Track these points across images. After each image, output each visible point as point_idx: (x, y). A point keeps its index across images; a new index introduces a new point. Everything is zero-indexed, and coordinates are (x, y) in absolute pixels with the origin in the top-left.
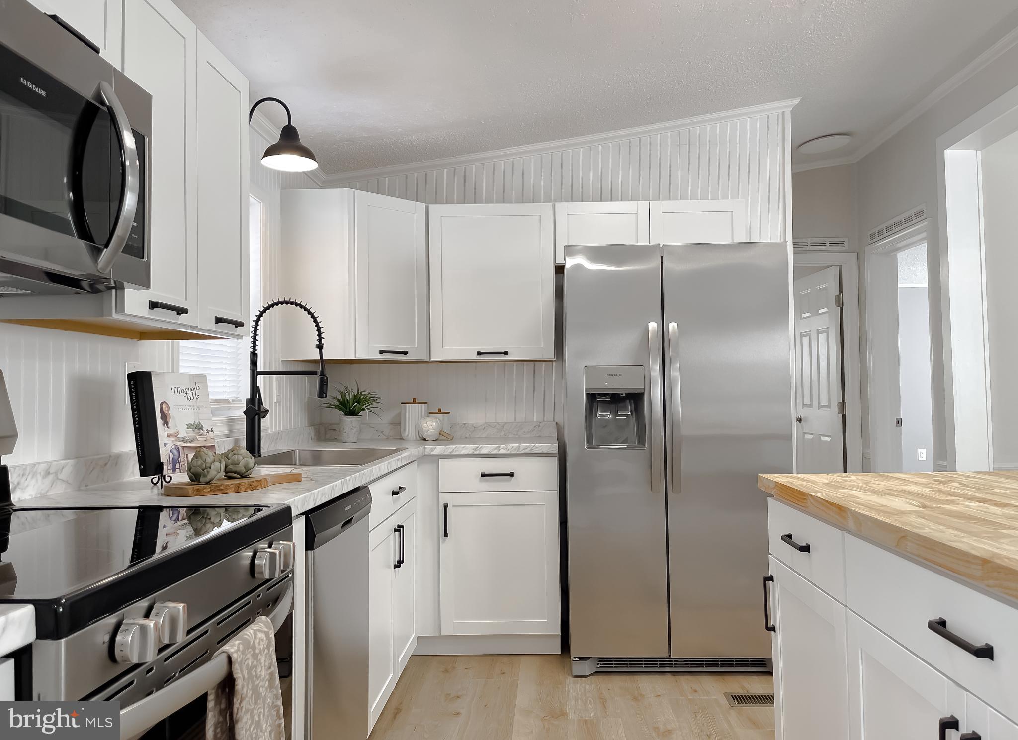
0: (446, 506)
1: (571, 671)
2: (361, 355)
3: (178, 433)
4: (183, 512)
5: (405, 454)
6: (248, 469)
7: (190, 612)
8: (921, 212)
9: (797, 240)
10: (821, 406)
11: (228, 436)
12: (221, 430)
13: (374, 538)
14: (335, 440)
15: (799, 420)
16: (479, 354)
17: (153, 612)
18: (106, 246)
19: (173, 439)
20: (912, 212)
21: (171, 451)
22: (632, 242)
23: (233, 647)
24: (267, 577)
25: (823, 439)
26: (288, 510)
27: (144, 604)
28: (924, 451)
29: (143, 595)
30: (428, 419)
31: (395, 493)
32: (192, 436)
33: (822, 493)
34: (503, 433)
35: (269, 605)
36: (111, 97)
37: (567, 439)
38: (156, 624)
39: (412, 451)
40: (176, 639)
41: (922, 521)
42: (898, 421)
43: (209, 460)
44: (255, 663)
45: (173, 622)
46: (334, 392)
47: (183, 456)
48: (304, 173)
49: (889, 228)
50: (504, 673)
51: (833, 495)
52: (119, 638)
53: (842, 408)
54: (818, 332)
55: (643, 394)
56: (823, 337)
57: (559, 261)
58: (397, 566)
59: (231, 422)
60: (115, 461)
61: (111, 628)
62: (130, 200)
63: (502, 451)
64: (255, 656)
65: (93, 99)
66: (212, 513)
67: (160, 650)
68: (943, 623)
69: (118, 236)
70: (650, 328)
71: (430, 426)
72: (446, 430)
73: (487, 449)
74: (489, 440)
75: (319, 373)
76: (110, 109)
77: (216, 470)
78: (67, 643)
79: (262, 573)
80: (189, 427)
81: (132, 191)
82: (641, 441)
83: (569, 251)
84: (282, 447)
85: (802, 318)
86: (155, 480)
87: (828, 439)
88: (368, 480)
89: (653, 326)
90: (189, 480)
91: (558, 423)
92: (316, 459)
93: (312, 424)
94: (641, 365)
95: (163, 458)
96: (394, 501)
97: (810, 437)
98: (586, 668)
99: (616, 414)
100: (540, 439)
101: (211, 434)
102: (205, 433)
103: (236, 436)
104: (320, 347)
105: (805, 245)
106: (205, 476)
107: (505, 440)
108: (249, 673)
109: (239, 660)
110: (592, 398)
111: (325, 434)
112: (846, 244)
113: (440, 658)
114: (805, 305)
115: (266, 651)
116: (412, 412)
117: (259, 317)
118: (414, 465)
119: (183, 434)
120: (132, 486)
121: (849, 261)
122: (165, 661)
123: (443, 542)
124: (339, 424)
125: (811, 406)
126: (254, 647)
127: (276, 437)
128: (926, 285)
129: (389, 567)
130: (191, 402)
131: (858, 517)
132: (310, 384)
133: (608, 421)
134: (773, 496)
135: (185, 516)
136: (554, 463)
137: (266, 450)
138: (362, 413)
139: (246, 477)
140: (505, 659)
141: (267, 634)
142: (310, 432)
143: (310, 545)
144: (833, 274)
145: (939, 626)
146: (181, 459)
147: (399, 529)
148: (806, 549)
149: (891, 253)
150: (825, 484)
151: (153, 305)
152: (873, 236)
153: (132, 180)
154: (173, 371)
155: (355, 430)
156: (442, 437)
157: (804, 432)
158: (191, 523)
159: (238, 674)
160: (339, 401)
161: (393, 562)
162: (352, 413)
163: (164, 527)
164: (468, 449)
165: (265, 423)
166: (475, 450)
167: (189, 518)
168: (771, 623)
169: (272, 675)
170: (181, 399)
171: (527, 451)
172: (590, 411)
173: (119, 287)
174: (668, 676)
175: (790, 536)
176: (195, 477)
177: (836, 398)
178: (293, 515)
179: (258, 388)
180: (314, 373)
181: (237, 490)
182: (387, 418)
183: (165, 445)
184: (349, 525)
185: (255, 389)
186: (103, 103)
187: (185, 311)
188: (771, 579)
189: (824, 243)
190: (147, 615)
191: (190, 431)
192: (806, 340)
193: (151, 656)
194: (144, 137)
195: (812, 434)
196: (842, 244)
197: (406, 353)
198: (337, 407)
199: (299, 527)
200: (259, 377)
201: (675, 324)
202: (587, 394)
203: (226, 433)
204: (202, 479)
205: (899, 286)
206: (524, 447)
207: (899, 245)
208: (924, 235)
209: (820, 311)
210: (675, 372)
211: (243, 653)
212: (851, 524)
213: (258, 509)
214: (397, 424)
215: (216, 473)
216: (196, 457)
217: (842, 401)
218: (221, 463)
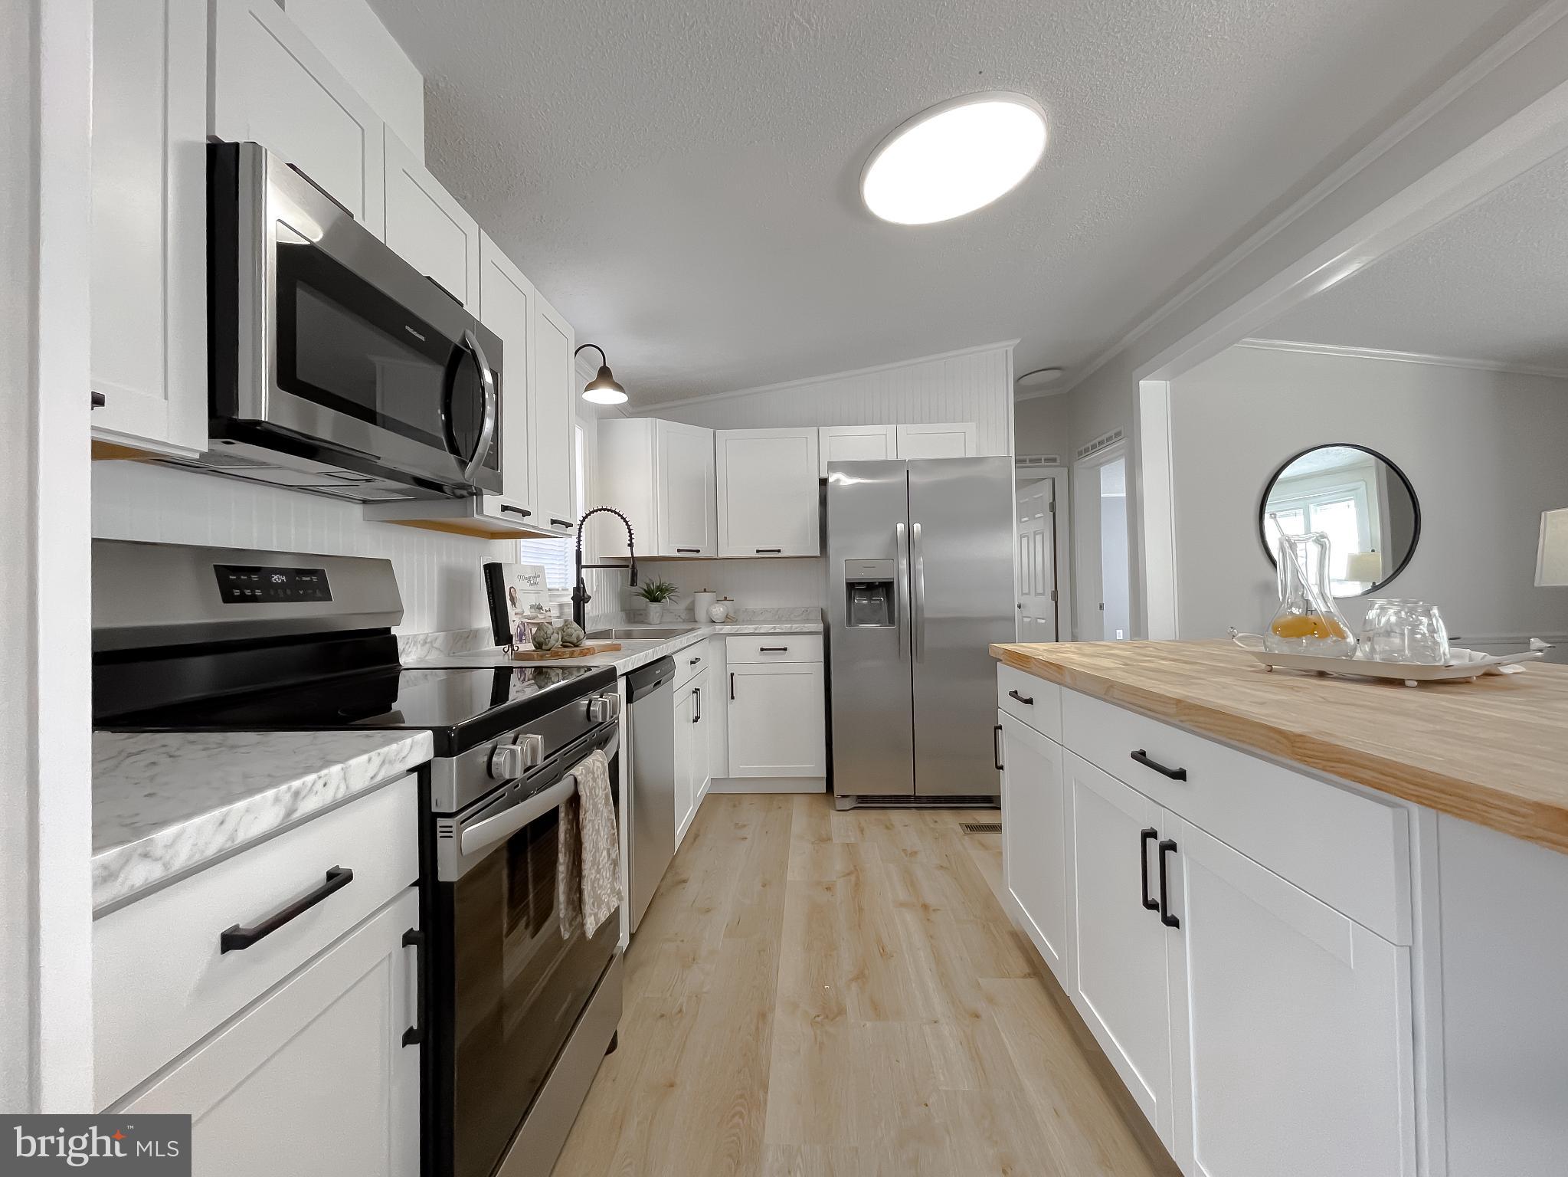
0: (732, 675)
1: (835, 805)
2: (662, 554)
3: (523, 612)
4: (528, 672)
5: (700, 632)
6: (579, 639)
7: (547, 742)
8: (1119, 433)
9: (1018, 457)
10: (1037, 594)
11: (559, 617)
12: (555, 612)
13: (678, 698)
14: (642, 622)
15: (1019, 607)
16: (758, 551)
17: (519, 740)
18: (471, 460)
19: (518, 616)
20: (1112, 433)
21: (518, 626)
22: (883, 458)
23: (578, 771)
24: (600, 720)
25: (1040, 621)
26: (614, 669)
27: (511, 735)
28: (1121, 631)
29: (510, 728)
30: (716, 605)
31: (692, 663)
32: (534, 614)
33: (1043, 656)
34: (778, 617)
35: (601, 743)
36: (473, 342)
37: (830, 619)
38: (522, 749)
39: (704, 630)
40: (536, 762)
41: (1127, 674)
42: (1101, 606)
43: (549, 632)
44: (594, 784)
45: (534, 751)
46: (641, 584)
47: (527, 630)
48: (615, 405)
49: (1094, 447)
50: (780, 808)
51: (1053, 658)
52: (495, 759)
53: (1055, 596)
54: (1035, 534)
55: (892, 583)
56: (1039, 538)
57: (824, 475)
58: (694, 721)
59: (561, 606)
60: (474, 635)
61: (489, 752)
62: (489, 424)
63: (778, 631)
64: (594, 780)
65: (460, 343)
66: (552, 674)
67: (526, 770)
68: (1143, 753)
69: (479, 454)
70: (899, 529)
71: (719, 611)
72: (731, 614)
73: (765, 628)
74: (765, 622)
75: (630, 567)
76: (473, 352)
77: (555, 641)
78: (457, 760)
79: (596, 717)
80: (532, 607)
81: (490, 417)
82: (891, 621)
83: (833, 466)
84: (601, 627)
85: (1021, 522)
86: (506, 650)
87: (1043, 621)
88: (672, 651)
89: (900, 527)
90: (534, 648)
91: (824, 608)
92: (628, 635)
93: (623, 610)
94: (892, 558)
95: (513, 630)
96: (692, 669)
97: (1028, 620)
98: (847, 804)
99: (870, 599)
100: (807, 621)
101: (548, 613)
102: (544, 612)
103: (565, 617)
104: (631, 545)
105: (1024, 461)
106: (546, 644)
107: (779, 621)
108: (591, 792)
109: (583, 781)
110: (851, 586)
111: (634, 617)
112: (1058, 461)
113: (729, 796)
114: (1025, 511)
115: (602, 776)
116: (704, 600)
117: (582, 522)
118: (707, 641)
119: (527, 613)
120: (488, 654)
121: (1061, 474)
122: (528, 779)
123: (731, 703)
124: (645, 610)
125: (1028, 594)
126: (593, 773)
127: (596, 619)
128: (1124, 495)
129: (688, 721)
130: (532, 588)
131: (1072, 672)
132: (621, 576)
133: (864, 605)
134: (1001, 660)
135: (531, 677)
136: (820, 639)
137: (589, 629)
138: (663, 600)
139: (577, 646)
140: (781, 797)
141: (603, 764)
142: (622, 615)
143: (630, 699)
144: (1048, 484)
145: (1140, 756)
146: (526, 632)
147: (696, 691)
148: (1030, 701)
149: (1096, 468)
150: (1045, 650)
151: (505, 508)
152: (1080, 453)
153: (489, 409)
154: (516, 562)
155: (658, 614)
156: (728, 620)
157: (1025, 615)
158: (536, 683)
159: (582, 793)
160: (645, 590)
161: (692, 716)
162: (655, 600)
163: (514, 686)
164: (750, 629)
165: (588, 606)
166: (756, 629)
167: (534, 678)
168: (1000, 763)
169: (607, 795)
170: (525, 585)
171: (797, 630)
172: (850, 598)
173: (479, 494)
174: (914, 810)
175: (1016, 692)
176: (539, 646)
177: (1050, 588)
178: (618, 674)
179: (582, 580)
180: (627, 566)
181: (572, 656)
182: (682, 606)
183: (514, 621)
184: (658, 686)
185: (580, 580)
186: (468, 347)
187: (529, 514)
188: (1000, 728)
189: (1039, 460)
190: (514, 742)
191: (533, 610)
192: (1025, 540)
193: (519, 774)
194: (497, 373)
195: (1029, 617)
196: (1054, 460)
197: (698, 551)
198: (644, 595)
199: (622, 684)
200: (583, 569)
201: (919, 525)
202: (847, 584)
203: (558, 615)
204: (544, 647)
205: (1102, 496)
206: (796, 627)
207: (1102, 460)
208: (1122, 451)
209: (1037, 516)
210: (920, 565)
211: (586, 776)
212: (1068, 680)
213: (589, 669)
214: (691, 609)
215: (554, 642)
216: (539, 629)
217: (1055, 589)
218: (558, 634)
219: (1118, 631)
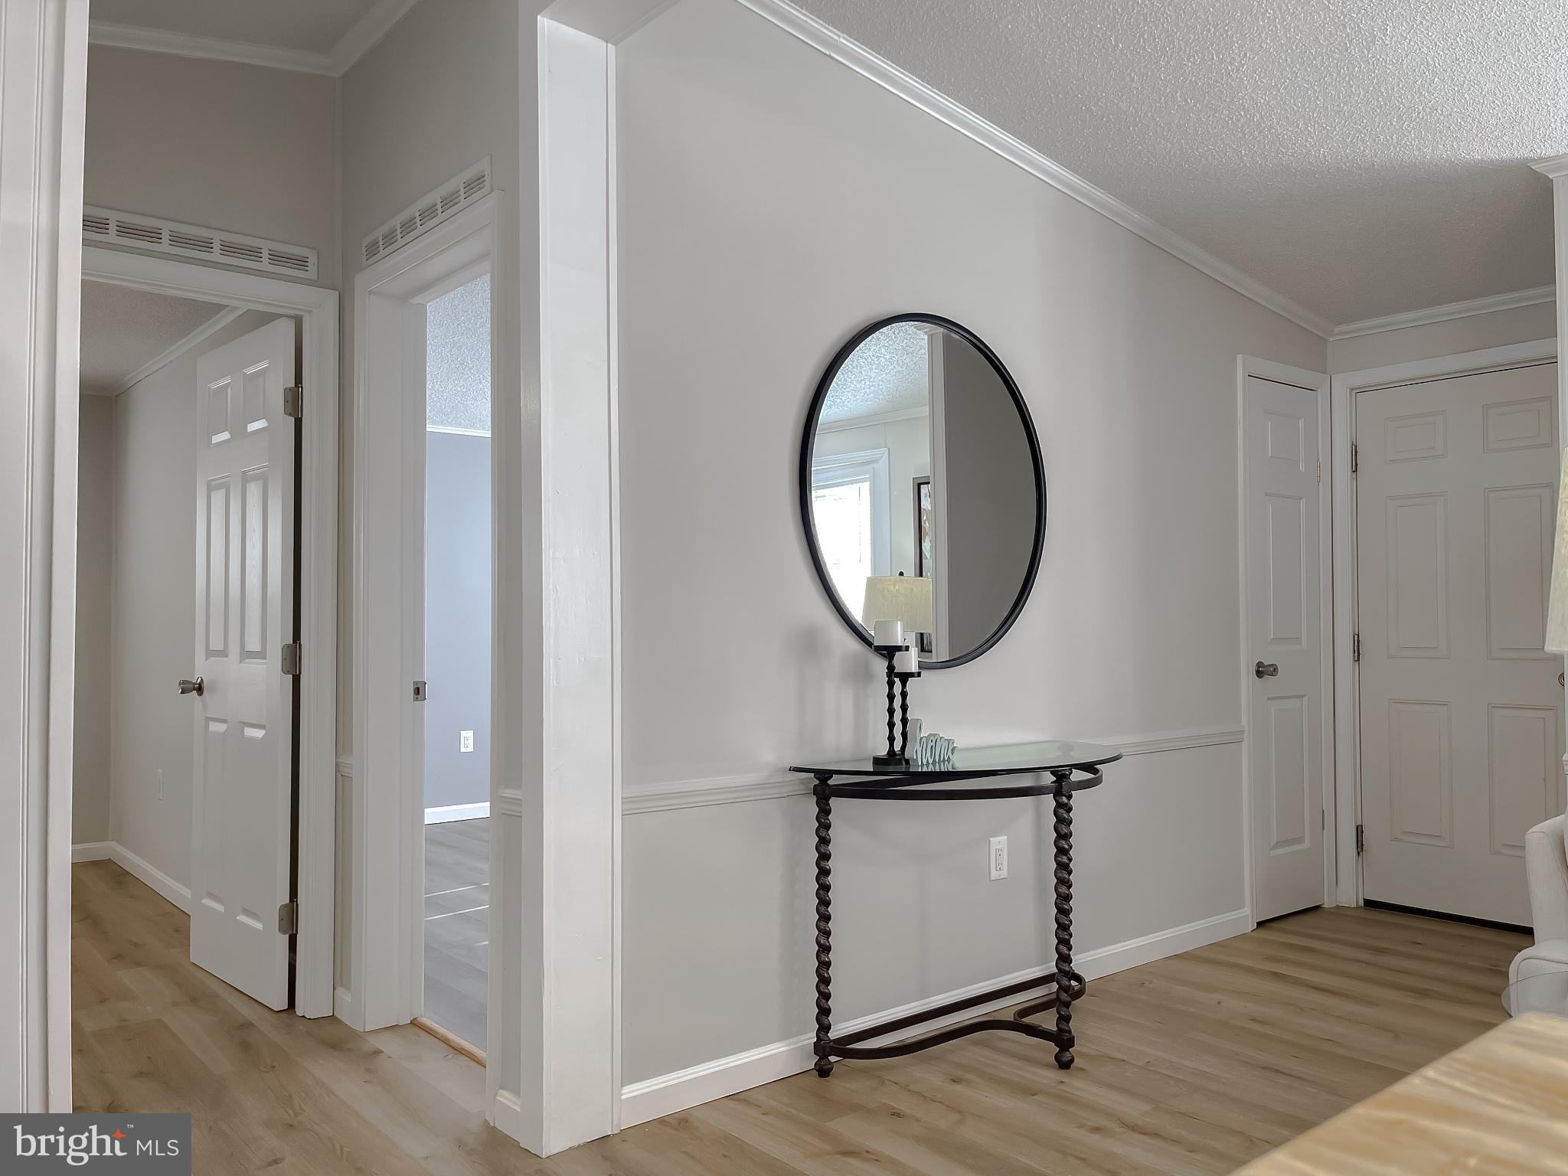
8: (480, 179)
10: (246, 655)
15: (199, 691)
20: (458, 182)
25: (251, 733)
28: (469, 734)
42: (418, 688)
49: (408, 226)
53: (294, 657)
54: (245, 479)
56: (254, 492)
85: (210, 446)
87: (259, 734)
97: (220, 728)
105: (205, 243)
112: (312, 259)
121: (319, 309)
125: (224, 653)
152: (372, 250)
157: (208, 715)
177: (280, 634)
189: (254, 252)
192: (218, 498)
195: (225, 722)
196: (301, 263)
207: (431, 276)
208: (484, 245)
209: (252, 427)
217: (295, 641)
219: (463, 734)
